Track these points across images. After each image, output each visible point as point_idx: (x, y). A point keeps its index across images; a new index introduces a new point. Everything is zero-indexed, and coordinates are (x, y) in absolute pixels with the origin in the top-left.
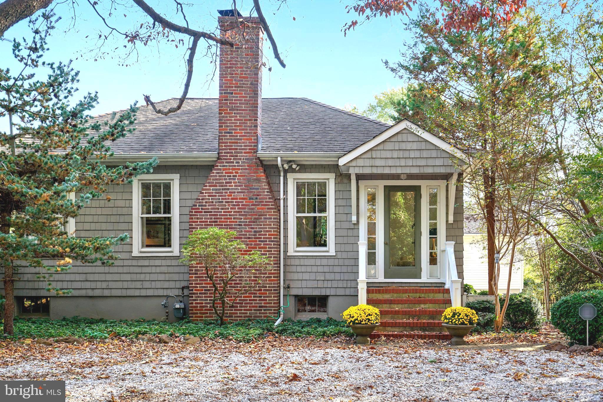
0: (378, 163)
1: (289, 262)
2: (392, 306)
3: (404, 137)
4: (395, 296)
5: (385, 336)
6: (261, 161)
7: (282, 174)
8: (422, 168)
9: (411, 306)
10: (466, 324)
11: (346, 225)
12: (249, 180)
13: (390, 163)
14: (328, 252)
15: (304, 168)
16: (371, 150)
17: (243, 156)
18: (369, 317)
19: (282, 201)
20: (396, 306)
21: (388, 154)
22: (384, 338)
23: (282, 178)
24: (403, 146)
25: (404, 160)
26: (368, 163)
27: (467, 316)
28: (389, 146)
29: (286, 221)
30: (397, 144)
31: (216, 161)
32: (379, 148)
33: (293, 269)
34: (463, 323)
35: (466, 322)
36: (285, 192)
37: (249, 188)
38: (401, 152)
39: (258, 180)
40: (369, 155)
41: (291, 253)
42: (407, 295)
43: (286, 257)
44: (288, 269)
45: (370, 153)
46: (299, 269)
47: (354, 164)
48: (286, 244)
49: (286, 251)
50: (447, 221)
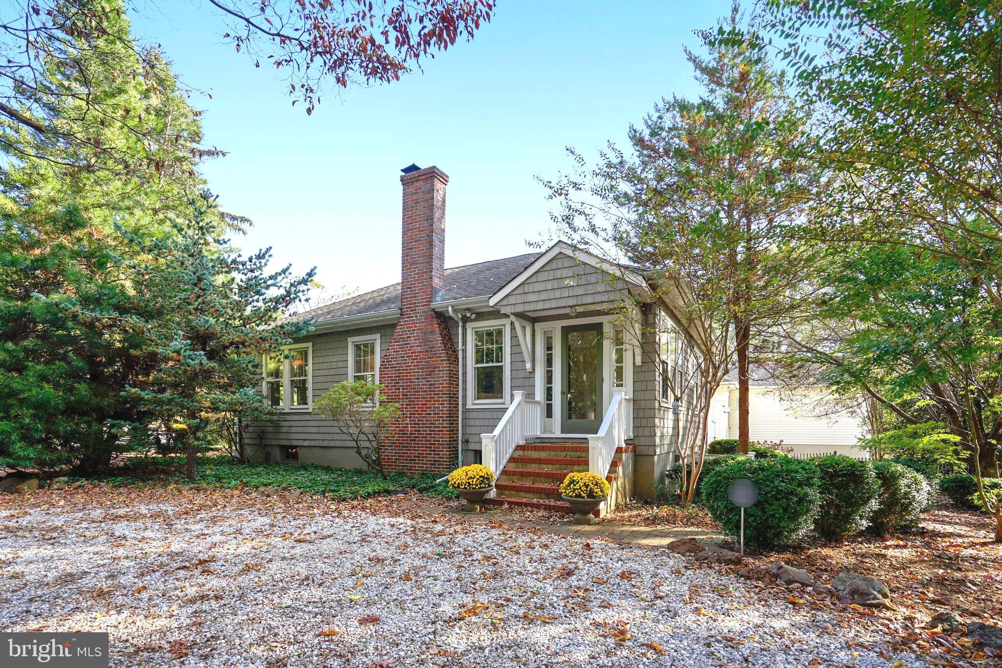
0: (532, 297)
1: (468, 415)
2: (542, 466)
3: (560, 263)
4: (552, 454)
5: (509, 503)
6: (436, 313)
7: (460, 324)
8: (579, 298)
9: (563, 467)
10: (583, 497)
11: (521, 374)
12: (425, 333)
13: (543, 296)
14: (504, 404)
15: (481, 316)
16: (523, 284)
17: (420, 309)
18: (470, 481)
19: (460, 353)
20: (546, 466)
21: (541, 286)
22: (506, 506)
23: (460, 329)
24: (558, 274)
25: (558, 291)
26: (520, 299)
27: (587, 486)
28: (543, 276)
29: (465, 374)
30: (551, 273)
31: (399, 318)
32: (531, 280)
33: (472, 423)
34: (579, 496)
35: (583, 495)
36: (464, 343)
37: (425, 341)
38: (556, 282)
39: (432, 332)
40: (520, 291)
41: (469, 406)
42: (563, 454)
43: (466, 411)
44: (468, 422)
45: (522, 287)
46: (477, 423)
47: (505, 302)
48: (465, 397)
49: (464, 404)
50: (634, 363)
